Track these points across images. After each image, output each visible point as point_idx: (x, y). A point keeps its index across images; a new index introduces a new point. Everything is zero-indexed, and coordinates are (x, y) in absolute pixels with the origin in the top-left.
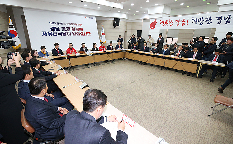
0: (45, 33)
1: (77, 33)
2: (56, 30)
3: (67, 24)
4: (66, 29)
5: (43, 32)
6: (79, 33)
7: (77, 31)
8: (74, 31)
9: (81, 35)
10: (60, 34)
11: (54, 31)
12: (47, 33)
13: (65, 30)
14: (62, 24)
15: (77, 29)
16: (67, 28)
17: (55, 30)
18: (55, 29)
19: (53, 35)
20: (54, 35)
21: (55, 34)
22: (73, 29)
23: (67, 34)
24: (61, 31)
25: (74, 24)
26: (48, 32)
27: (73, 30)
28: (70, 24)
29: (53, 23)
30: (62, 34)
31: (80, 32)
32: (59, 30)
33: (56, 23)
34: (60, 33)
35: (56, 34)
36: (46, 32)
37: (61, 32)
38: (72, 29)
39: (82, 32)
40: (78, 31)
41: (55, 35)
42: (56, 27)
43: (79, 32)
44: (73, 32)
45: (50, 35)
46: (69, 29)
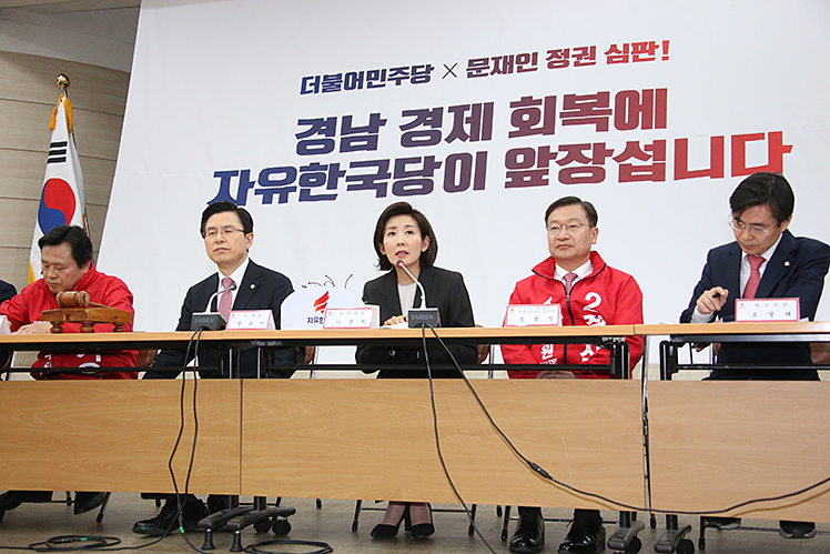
0: (235, 182)
1: (574, 151)
2: (345, 148)
3: (476, 68)
4: (447, 126)
5: (225, 177)
6: (601, 151)
7: (566, 134)
8: (534, 142)
9: (626, 175)
10: (367, 183)
11: (324, 159)
12: (254, 177)
13: (435, 138)
14: (421, 75)
15: (584, 109)
16: (458, 111)
17: (329, 147)
18: (337, 139)
19: (294, 197)
20: (305, 196)
21: (322, 190)
22: (529, 115)
23: (439, 176)
24: (390, 146)
25: (558, 59)
26: (264, 174)
27: (523, 129)
28: (507, 65)
29: (331, 83)
30: (391, 182)
31: (616, 140)
32: (372, 145)
33: (355, 81)
34: (374, 170)
35: (333, 185)
36: (246, 173)
37: (383, 164)
38: (516, 119)
39: (645, 137)
40: (585, 134)
41: (314, 191)
42: (347, 120)
43: (600, 137)
44: (511, 156)
45: (268, 200)
46: (478, 120)
